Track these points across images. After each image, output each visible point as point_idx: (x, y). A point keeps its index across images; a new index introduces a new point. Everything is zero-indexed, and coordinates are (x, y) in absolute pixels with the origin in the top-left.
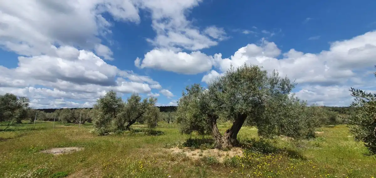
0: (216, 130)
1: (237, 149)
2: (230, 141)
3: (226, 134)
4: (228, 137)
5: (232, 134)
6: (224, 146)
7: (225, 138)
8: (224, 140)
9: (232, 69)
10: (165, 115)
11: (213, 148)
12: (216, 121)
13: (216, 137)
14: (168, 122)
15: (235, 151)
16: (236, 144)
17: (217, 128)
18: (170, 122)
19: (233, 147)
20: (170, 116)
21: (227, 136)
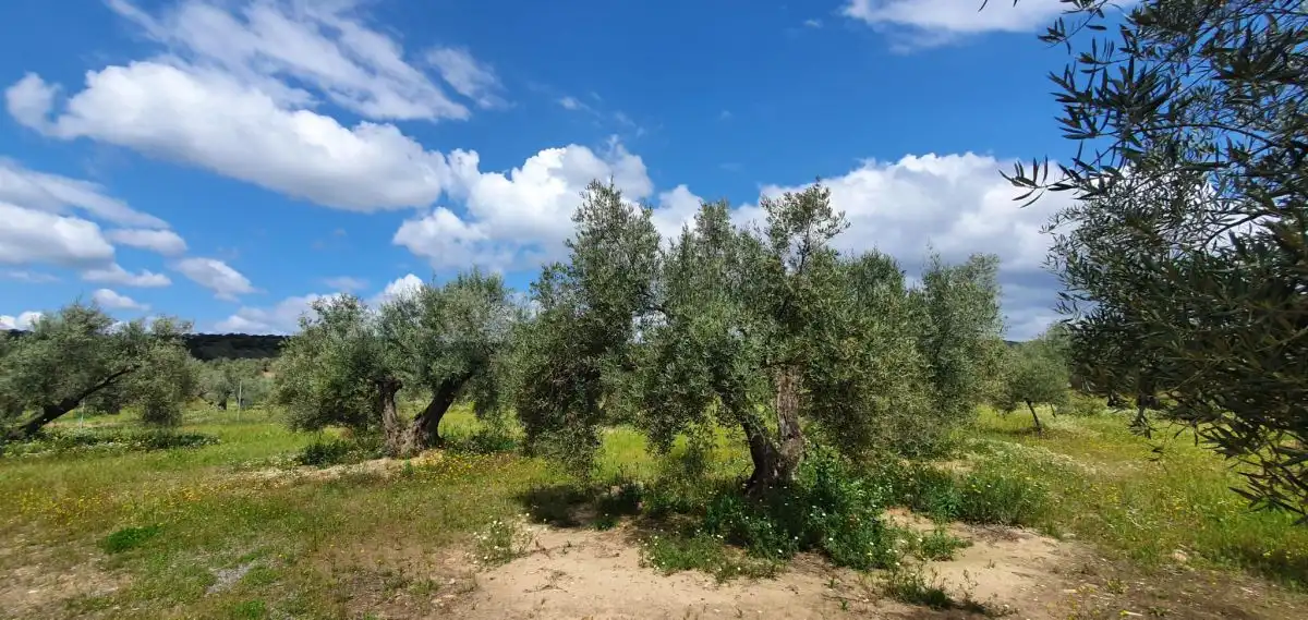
0: (391, 417)
1: (432, 451)
2: (421, 437)
3: (412, 424)
4: (417, 431)
5: (427, 421)
6: (404, 449)
7: (411, 431)
8: (408, 437)
10: (209, 375)
11: (380, 457)
12: (392, 396)
13: (389, 432)
14: (223, 405)
15: (429, 455)
16: (435, 443)
17: (394, 408)
18: (232, 405)
19: (426, 449)
20: (230, 380)
21: (415, 428)
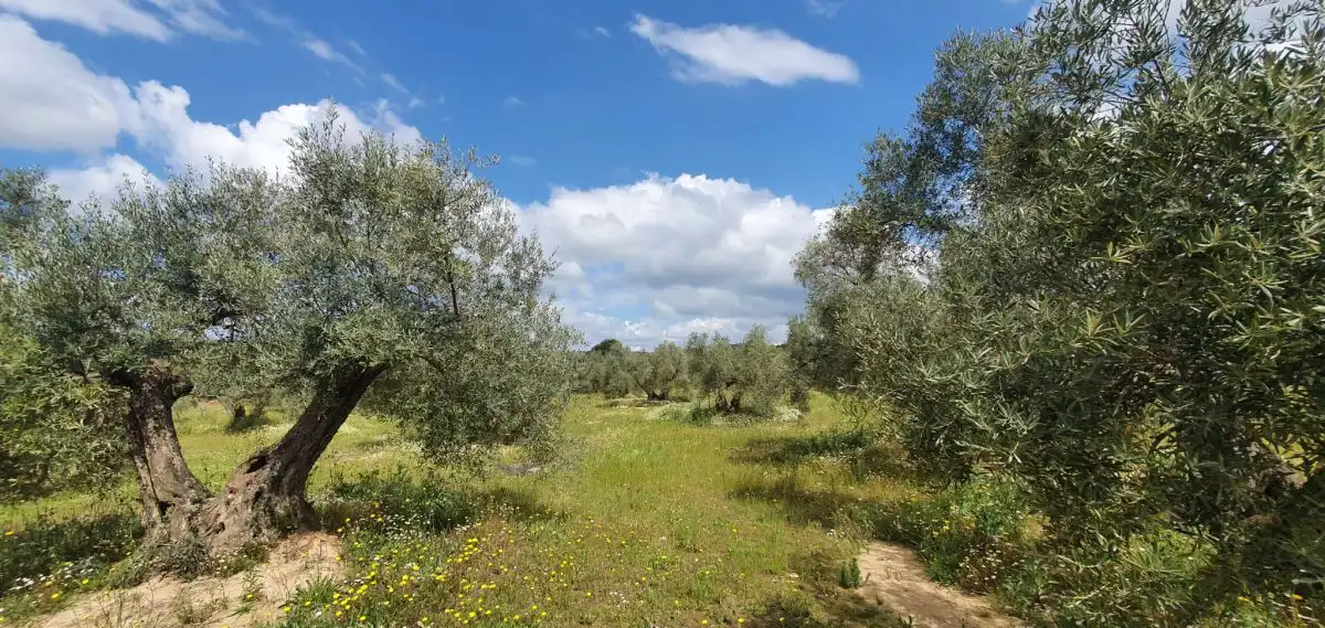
0: (170, 464)
1: (303, 542)
2: (269, 509)
3: (240, 480)
4: (258, 495)
5: (285, 468)
6: (221, 547)
7: (239, 499)
8: (231, 510)
9: (334, 132)
12: (168, 409)
13: (163, 506)
15: (294, 557)
16: (304, 520)
17: (178, 449)
19: (284, 536)
21: (253, 490)
